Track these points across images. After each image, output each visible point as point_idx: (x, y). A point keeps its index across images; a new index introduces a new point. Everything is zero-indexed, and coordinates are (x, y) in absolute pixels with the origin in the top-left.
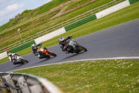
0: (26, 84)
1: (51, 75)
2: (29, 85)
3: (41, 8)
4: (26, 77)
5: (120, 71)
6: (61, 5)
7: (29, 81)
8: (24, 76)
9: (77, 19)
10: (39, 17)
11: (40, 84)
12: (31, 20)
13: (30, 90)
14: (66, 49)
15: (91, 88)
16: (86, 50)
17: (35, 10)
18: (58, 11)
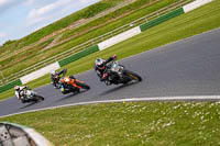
0: (8, 136)
1: (41, 123)
2: (13, 137)
3: (27, 38)
4: (9, 127)
5: (130, 116)
6: (54, 34)
7: (12, 131)
8: (6, 125)
9: (74, 51)
10: (25, 49)
11: (26, 135)
12: (16, 53)
13: (13, 144)
14: (107, 78)
15: (93, 138)
16: (140, 79)
17: (20, 41)
18: (50, 42)
